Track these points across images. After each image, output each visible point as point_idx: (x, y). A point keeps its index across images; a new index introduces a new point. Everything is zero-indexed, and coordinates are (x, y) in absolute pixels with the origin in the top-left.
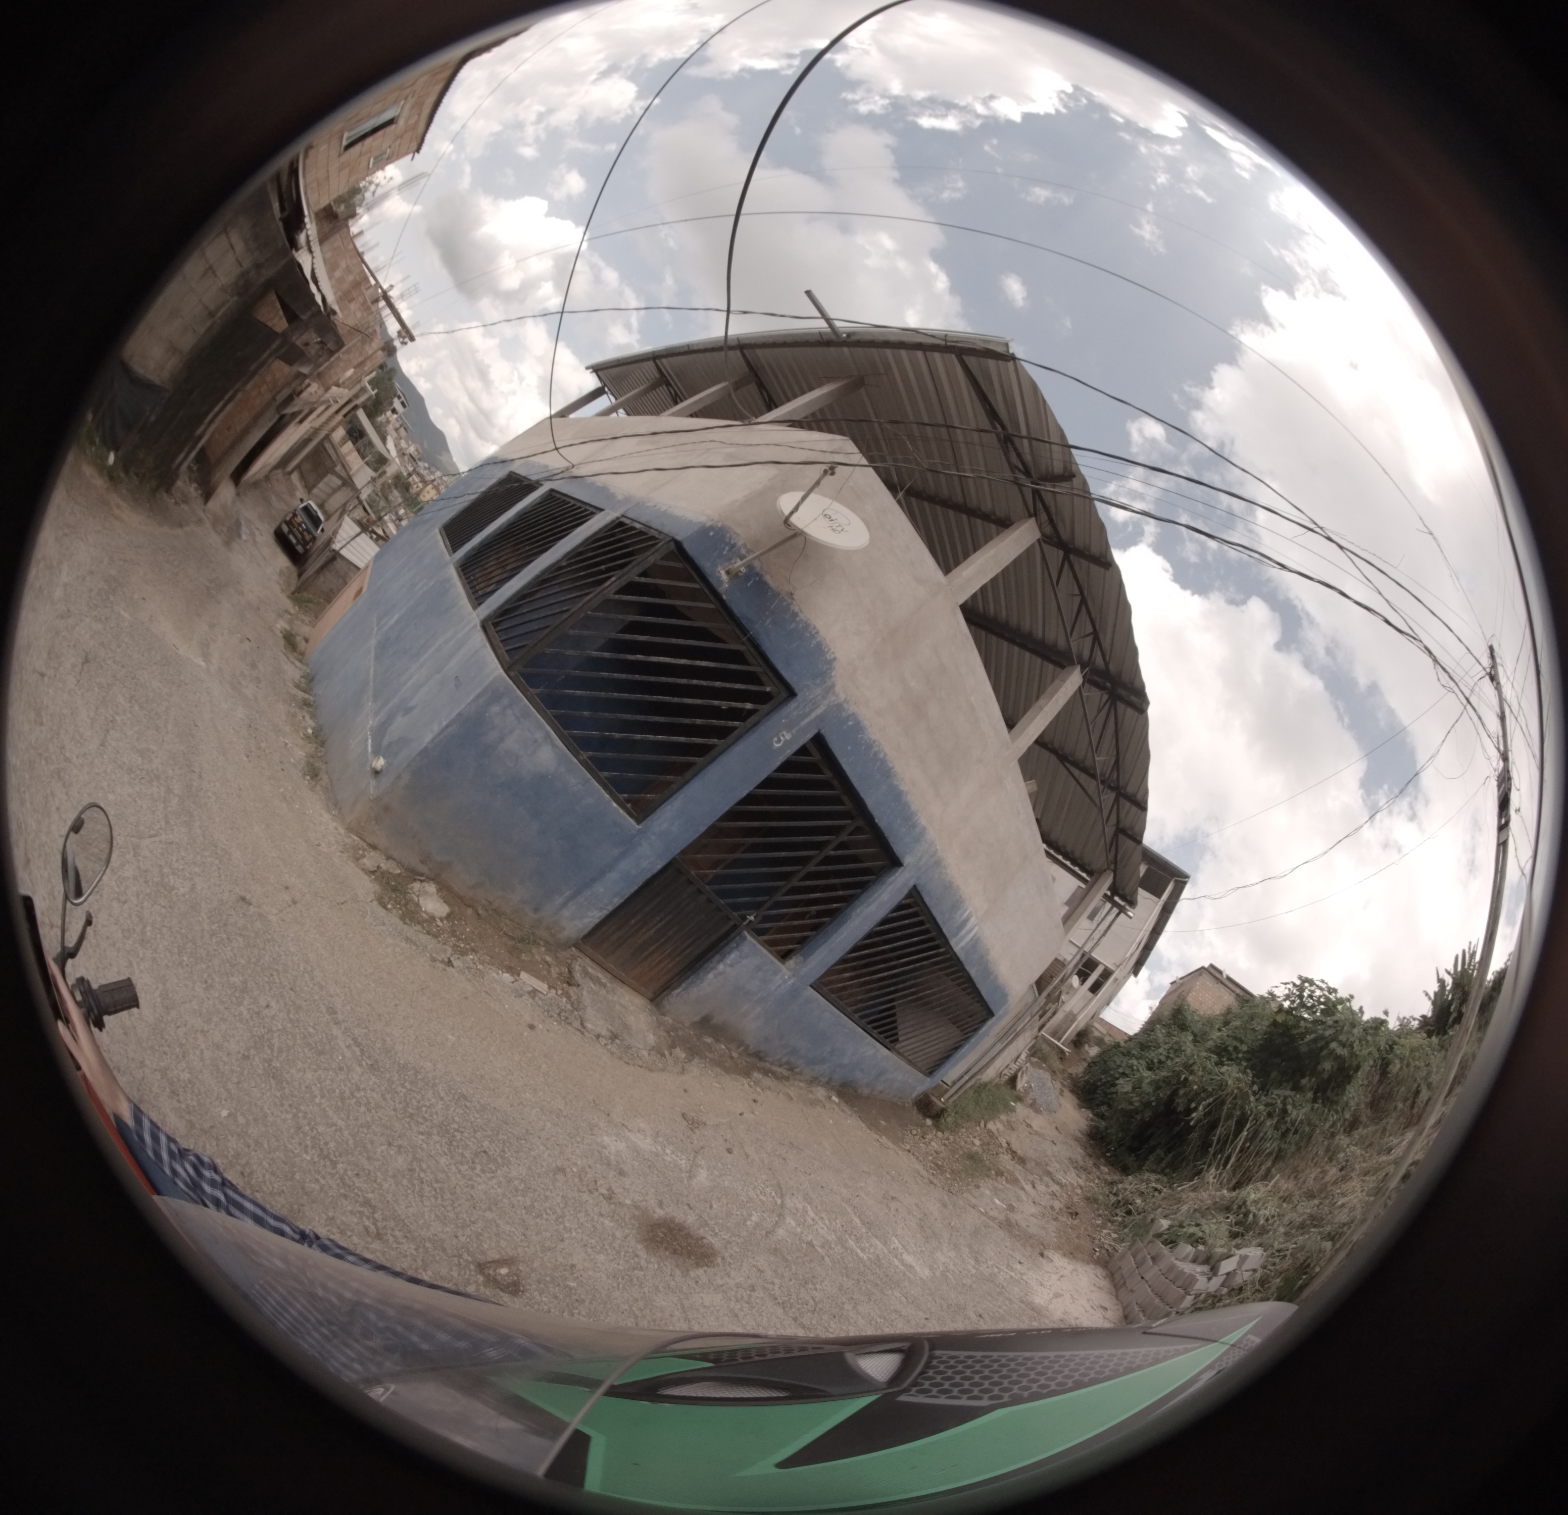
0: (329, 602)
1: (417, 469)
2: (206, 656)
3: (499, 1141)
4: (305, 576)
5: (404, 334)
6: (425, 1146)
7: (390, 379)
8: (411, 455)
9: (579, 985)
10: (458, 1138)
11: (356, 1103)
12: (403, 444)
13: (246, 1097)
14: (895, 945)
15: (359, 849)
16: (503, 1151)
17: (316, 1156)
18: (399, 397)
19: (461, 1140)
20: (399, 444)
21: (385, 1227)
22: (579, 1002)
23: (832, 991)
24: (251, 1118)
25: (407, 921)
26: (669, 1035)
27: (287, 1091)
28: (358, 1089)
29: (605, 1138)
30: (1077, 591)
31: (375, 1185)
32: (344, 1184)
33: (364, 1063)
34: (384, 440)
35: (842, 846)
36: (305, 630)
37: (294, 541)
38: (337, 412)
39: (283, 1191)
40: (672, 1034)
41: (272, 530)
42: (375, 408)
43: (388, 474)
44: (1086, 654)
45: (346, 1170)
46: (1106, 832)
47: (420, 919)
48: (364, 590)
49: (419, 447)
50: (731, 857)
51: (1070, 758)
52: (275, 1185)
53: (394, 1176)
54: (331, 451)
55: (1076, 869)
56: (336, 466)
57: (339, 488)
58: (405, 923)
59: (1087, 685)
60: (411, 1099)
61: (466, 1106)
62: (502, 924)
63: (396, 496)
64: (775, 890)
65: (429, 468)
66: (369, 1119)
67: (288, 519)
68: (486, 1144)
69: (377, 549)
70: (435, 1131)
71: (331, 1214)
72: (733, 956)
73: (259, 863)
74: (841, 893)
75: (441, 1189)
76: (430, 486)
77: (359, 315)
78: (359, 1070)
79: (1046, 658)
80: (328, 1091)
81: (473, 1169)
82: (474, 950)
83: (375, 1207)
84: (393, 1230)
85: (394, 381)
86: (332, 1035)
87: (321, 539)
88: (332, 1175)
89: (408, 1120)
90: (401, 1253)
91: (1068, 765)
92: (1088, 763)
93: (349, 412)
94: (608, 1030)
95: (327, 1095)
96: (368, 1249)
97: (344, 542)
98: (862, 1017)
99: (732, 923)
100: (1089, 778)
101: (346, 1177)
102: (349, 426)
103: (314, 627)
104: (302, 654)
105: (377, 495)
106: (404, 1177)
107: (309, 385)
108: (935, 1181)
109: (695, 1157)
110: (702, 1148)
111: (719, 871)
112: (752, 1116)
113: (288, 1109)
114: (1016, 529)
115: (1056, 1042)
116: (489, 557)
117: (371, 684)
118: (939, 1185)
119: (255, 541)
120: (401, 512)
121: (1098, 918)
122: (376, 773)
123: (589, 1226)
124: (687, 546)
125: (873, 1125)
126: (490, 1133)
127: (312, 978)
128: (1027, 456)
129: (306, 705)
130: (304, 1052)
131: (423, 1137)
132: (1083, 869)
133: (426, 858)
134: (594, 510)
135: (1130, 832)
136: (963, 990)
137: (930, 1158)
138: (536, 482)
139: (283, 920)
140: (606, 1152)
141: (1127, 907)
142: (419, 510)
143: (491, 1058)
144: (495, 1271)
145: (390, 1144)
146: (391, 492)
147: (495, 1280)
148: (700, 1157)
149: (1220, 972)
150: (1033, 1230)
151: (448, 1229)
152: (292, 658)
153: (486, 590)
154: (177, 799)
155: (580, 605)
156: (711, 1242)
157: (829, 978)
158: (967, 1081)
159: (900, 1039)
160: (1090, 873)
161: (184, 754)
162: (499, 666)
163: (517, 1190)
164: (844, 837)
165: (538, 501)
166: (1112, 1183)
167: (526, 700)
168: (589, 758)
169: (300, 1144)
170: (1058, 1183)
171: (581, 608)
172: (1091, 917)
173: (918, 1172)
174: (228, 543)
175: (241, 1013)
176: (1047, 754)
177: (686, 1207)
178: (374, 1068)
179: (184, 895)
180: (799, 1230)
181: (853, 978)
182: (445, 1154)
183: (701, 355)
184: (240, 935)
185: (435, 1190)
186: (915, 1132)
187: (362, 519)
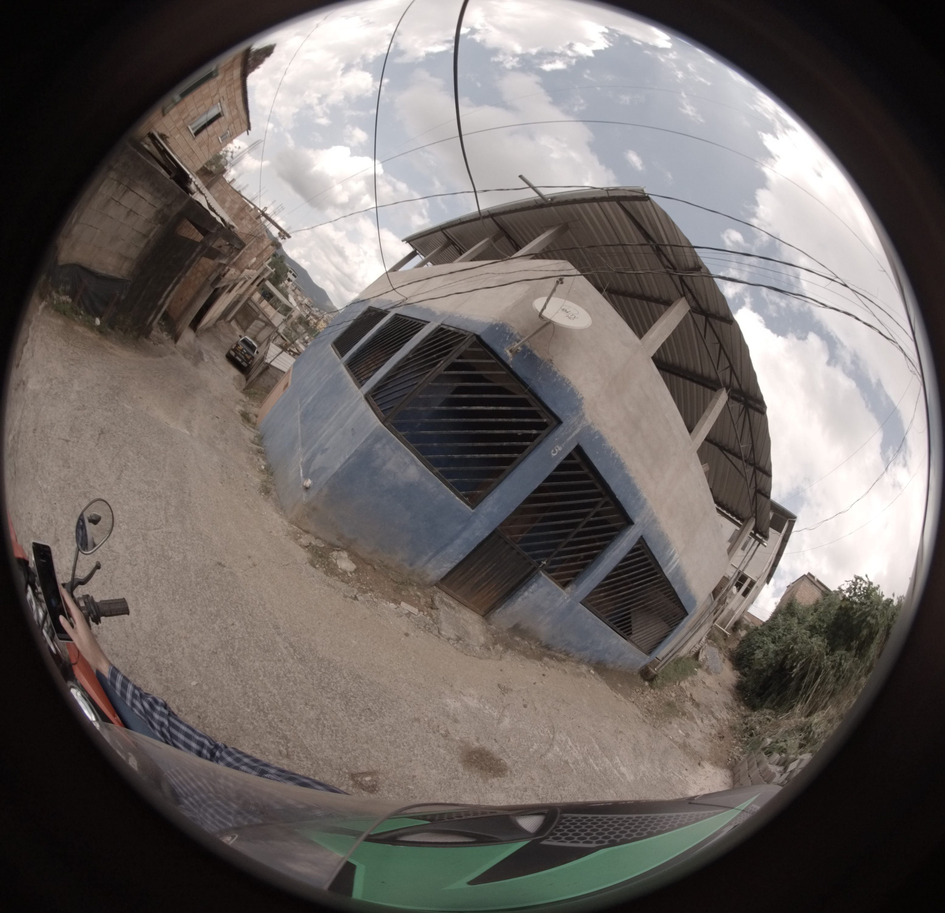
0: (268, 393)
1: (312, 312)
2: (189, 428)
3: (379, 703)
4: (250, 380)
5: (282, 234)
6: (330, 705)
7: (282, 262)
8: (306, 305)
9: (438, 609)
10: (353, 701)
11: (287, 680)
12: (300, 298)
13: (211, 675)
14: (630, 574)
15: (298, 533)
16: (381, 709)
17: (254, 710)
18: (291, 272)
19: (355, 702)
20: (297, 299)
21: (293, 751)
22: (437, 619)
23: (594, 605)
24: (212, 687)
25: (329, 574)
26: (494, 637)
27: (240, 672)
28: (290, 672)
29: (448, 700)
30: (717, 341)
31: (292, 727)
32: (270, 726)
33: (295, 657)
34: (287, 297)
35: (597, 514)
36: (255, 410)
37: (240, 360)
38: (253, 284)
39: (226, 728)
40: (495, 636)
41: (224, 355)
42: (276, 279)
43: (294, 317)
44: (728, 381)
45: (273, 718)
46: (750, 493)
47: (337, 573)
48: (289, 384)
49: (310, 299)
50: (531, 526)
51: (726, 448)
52: (222, 725)
53: (306, 723)
54: (254, 307)
55: (734, 518)
56: (259, 315)
57: (263, 328)
58: (327, 576)
59: (731, 400)
60: (324, 678)
61: (360, 682)
62: (390, 574)
63: (301, 329)
64: (559, 544)
65: (319, 311)
66: (294, 689)
67: (233, 348)
68: (370, 704)
69: (294, 360)
70: (338, 697)
71: (257, 743)
72: (534, 587)
73: (231, 543)
74: (598, 544)
75: (336, 730)
76: (322, 321)
77: (250, 226)
78: (291, 661)
79: (706, 386)
80: (269, 673)
81: (359, 719)
82: (371, 590)
83: (289, 739)
84: (298, 753)
85: (285, 263)
86: (275, 641)
87: (258, 358)
88: (263, 721)
89: (321, 690)
90: (300, 766)
91: (725, 452)
92: (737, 450)
93: (260, 283)
94: (455, 635)
95: (268, 675)
96: (278, 763)
97: (273, 358)
98: (611, 620)
99: (532, 567)
100: (738, 460)
101: (273, 723)
102: (263, 291)
104: (255, 424)
105: (289, 329)
106: (312, 723)
107: (228, 270)
108: (646, 720)
109: (503, 710)
110: (509, 705)
111: (524, 535)
112: (541, 684)
113: (240, 683)
114: (676, 305)
115: (722, 629)
116: (365, 357)
117: (300, 438)
118: (648, 722)
119: (214, 362)
120: (307, 338)
121: (747, 548)
122: (307, 489)
123: (430, 753)
124: (484, 338)
125: (613, 687)
126: (374, 698)
127: (265, 609)
128: (672, 258)
129: (259, 452)
130: (255, 650)
131: (329, 700)
132: (738, 518)
133: (340, 537)
134: (424, 323)
135: (763, 492)
136: (671, 600)
137: (645, 706)
138: (386, 310)
139: (247, 576)
140: (448, 709)
141: (764, 540)
142: (317, 335)
143: (380, 654)
144: (362, 778)
145: (306, 704)
146: (298, 327)
147: (361, 784)
148: (506, 711)
149: (813, 577)
150: (697, 749)
151: (336, 754)
152: (248, 427)
153: (365, 377)
154: (174, 508)
155: (424, 379)
156: (505, 762)
157: (591, 597)
158: (671, 657)
159: (633, 633)
160: (742, 520)
161: (178, 483)
162: (378, 420)
163: (386, 731)
164: (598, 509)
165: (389, 321)
166: (746, 717)
167: (397, 439)
168: (440, 471)
169: (245, 703)
170: (716, 718)
171: (424, 381)
172: (743, 549)
173: (637, 715)
174: (196, 364)
175: (214, 628)
176: (712, 446)
177: (494, 741)
178: (302, 660)
179: (178, 562)
180: (561, 753)
181: (606, 596)
182: (343, 710)
183: (469, 224)
184: (217, 584)
185: (332, 731)
186: (638, 690)
187: (282, 344)
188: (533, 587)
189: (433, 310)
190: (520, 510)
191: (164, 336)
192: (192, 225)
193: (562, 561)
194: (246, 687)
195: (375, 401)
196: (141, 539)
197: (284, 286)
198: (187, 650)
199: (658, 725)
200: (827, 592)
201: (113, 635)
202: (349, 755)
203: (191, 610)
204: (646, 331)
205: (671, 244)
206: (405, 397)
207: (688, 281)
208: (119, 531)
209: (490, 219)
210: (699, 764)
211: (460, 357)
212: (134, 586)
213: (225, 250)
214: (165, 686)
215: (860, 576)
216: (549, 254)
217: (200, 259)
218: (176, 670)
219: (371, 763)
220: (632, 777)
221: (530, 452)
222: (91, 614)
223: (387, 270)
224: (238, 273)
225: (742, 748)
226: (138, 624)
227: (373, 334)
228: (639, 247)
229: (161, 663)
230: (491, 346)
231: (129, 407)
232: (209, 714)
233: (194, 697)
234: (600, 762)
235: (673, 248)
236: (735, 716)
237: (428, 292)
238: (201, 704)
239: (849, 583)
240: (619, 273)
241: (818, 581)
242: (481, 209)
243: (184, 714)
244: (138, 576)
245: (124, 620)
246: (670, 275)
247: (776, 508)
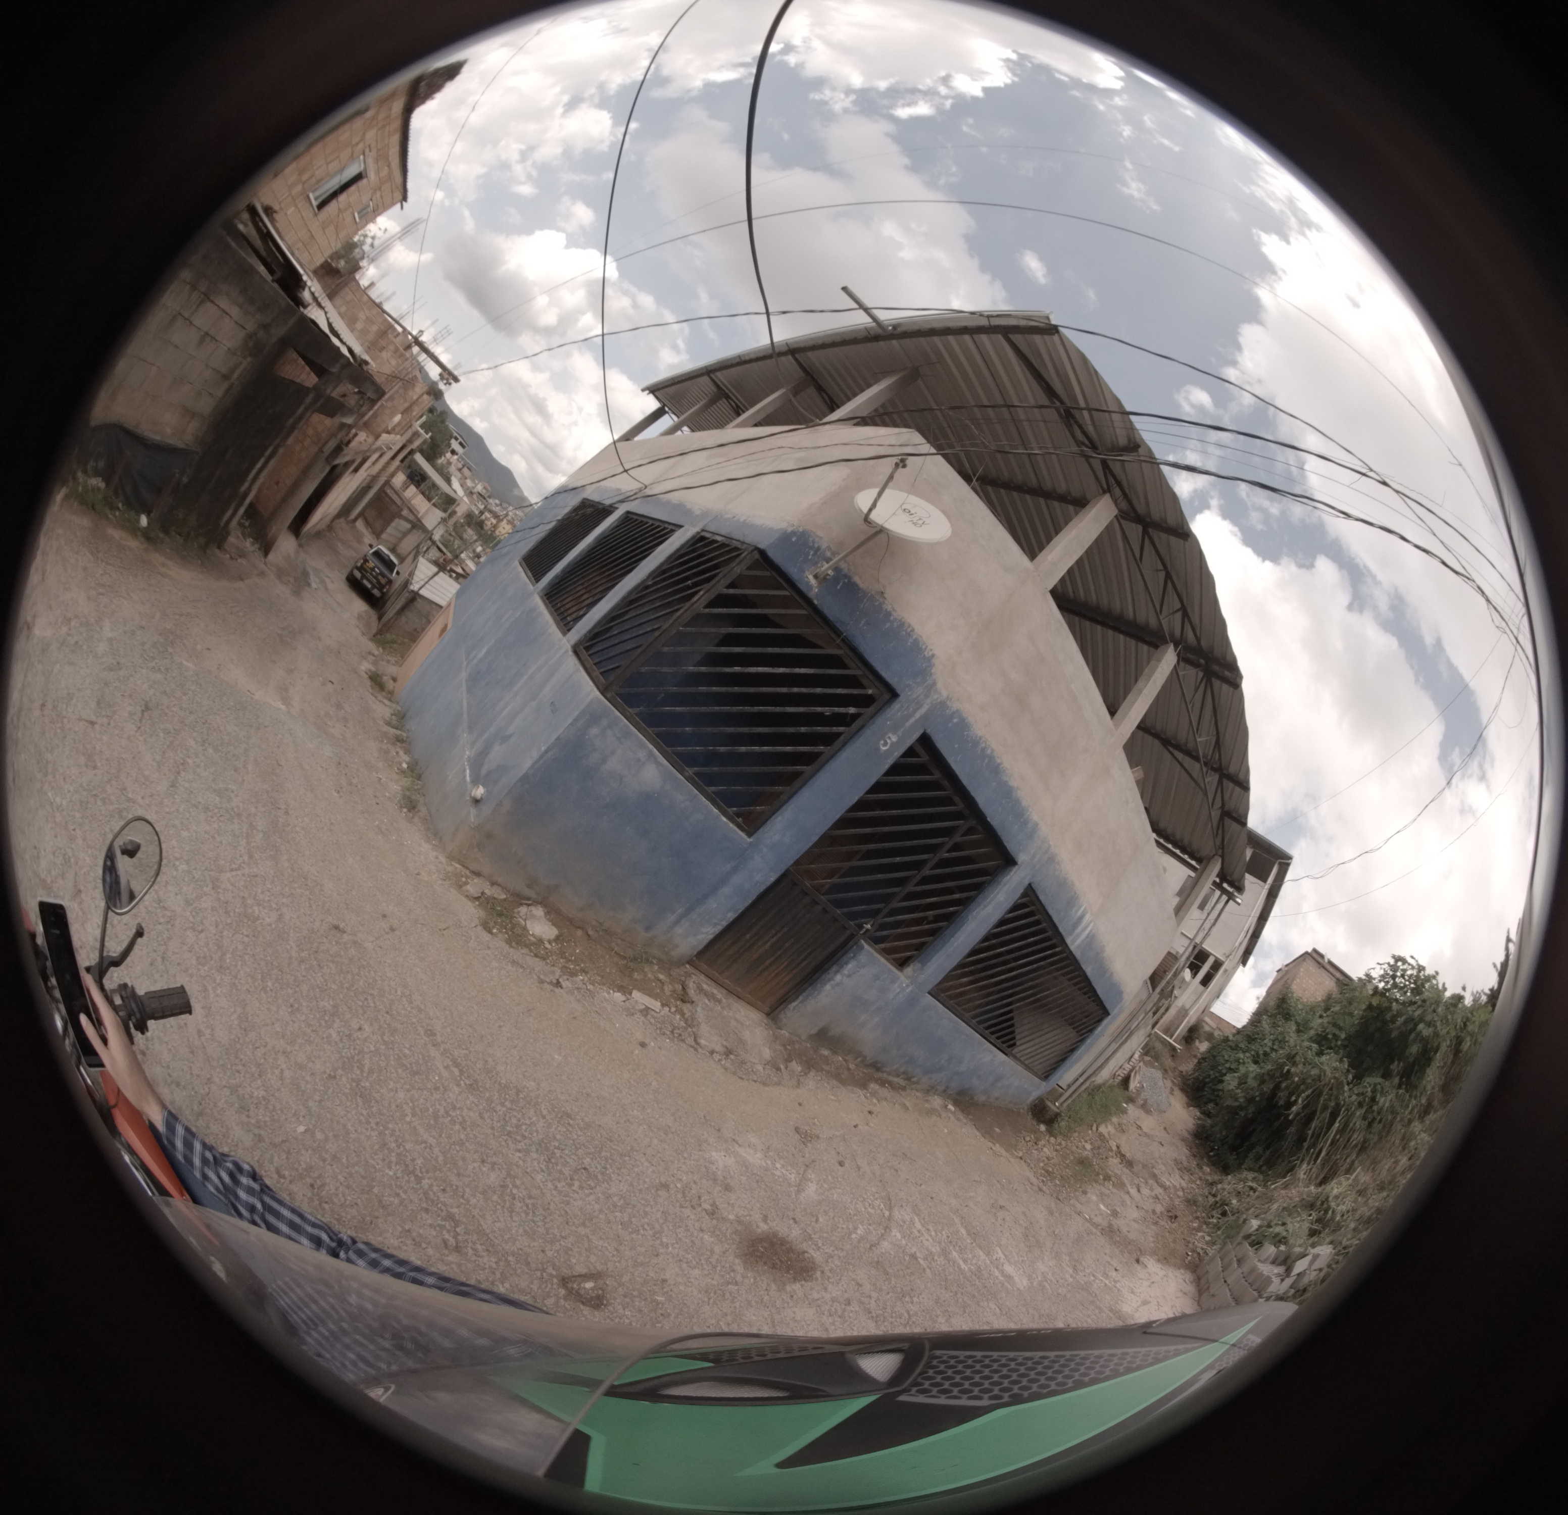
0: (414, 641)
1: (489, 506)
2: (286, 700)
3: (601, 1158)
4: (385, 619)
5: (446, 376)
6: (521, 1163)
7: (443, 422)
8: (479, 493)
9: (693, 1002)
11: (450, 1122)
12: (469, 483)
13: (328, 1116)
14: (1011, 946)
15: (462, 876)
16: (605, 1168)
17: (399, 1172)
18: (456, 439)
19: (561, 1157)
20: (465, 484)
21: (466, 1241)
22: (693, 1019)
23: (950, 997)
24: (331, 1134)
25: (514, 944)
26: (786, 1049)
27: (375, 1109)
28: (454, 1108)
29: (714, 1154)
30: (1160, 567)
31: (462, 1200)
32: (426, 1198)
33: (462, 1082)
34: (448, 480)
35: (956, 847)
36: (392, 670)
37: (369, 586)
38: (393, 458)
39: (356, 1204)
40: (788, 1047)
41: (344, 577)
42: (432, 451)
43: (459, 514)
44: (1178, 633)
45: (431, 1186)
46: (1213, 815)
47: (527, 942)
48: (449, 627)
49: (486, 485)
50: (847, 865)
51: (1173, 742)
52: (349, 1198)
53: (484, 1192)
54: (394, 497)
55: (1186, 857)
56: (402, 510)
57: (409, 531)
58: (511, 947)
59: (1182, 664)
60: (510, 1118)
61: (569, 1124)
62: (613, 944)
63: (470, 533)
64: (891, 896)
65: (501, 505)
66: (463, 1137)
67: (359, 565)
69: (457, 586)
70: (534, 1149)
71: (407, 1227)
73: (354, 893)
74: (957, 896)
75: (533, 1205)
76: (505, 521)
77: (394, 362)
78: (457, 1090)
79: (1140, 639)
80: (421, 1111)
81: (571, 1185)
82: (584, 971)
83: (459, 1221)
84: (474, 1243)
85: (447, 423)
86: (429, 1056)
87: (398, 582)
88: (416, 1190)
89: (505, 1138)
90: (479, 1265)
91: (1171, 749)
92: (1190, 745)
93: (406, 457)
94: (723, 1045)
95: (419, 1113)
96: (443, 1261)
97: (422, 583)
98: (980, 1023)
99: (848, 933)
100: (1193, 761)
101: (431, 1193)
102: (409, 471)
103: (401, 666)
104: (391, 693)
105: (450, 535)
106: (494, 1193)
107: (356, 435)
108: (1044, 1188)
109: (805, 1171)
110: (813, 1161)
111: (835, 880)
112: (866, 1127)
113: (375, 1127)
114: (1093, 507)
115: (1168, 1039)
116: (574, 583)
117: (465, 716)
118: (1048, 1192)
119: (326, 589)
120: (479, 549)
121: (1208, 907)
122: (476, 801)
123: (688, 1241)
124: (771, 554)
125: (987, 1133)
126: (593, 1150)
127: (410, 1002)
128: (1090, 429)
129: (398, 740)
130: (397, 1072)
131: (520, 1155)
132: (1192, 857)
133: (532, 883)
134: (673, 528)
135: (1234, 815)
136: (1080, 989)
137: (1042, 1164)
138: (611, 506)
139: (380, 947)
140: (714, 1167)
141: (1236, 894)
142: (496, 545)
143: (599, 1076)
144: (579, 1284)
145: (483, 1161)
146: (465, 531)
147: (578, 1294)
148: (810, 1171)
149: (1322, 956)
150: (1132, 1236)
151: (535, 1244)
152: (380, 697)
153: (574, 616)
154: (261, 835)
155: (671, 622)
156: (812, 1257)
157: (947, 984)
158: (1082, 1084)
159: (1018, 1043)
160: (1199, 861)
161: (267, 792)
162: (595, 689)
163: (615, 1206)
164: (957, 838)
165: (615, 525)
166: (1212, 1184)
167: (625, 720)
168: (695, 774)
169: (384, 1160)
170: (1162, 1186)
171: (672, 624)
172: (1202, 907)
173: (1028, 1180)
174: (297, 593)
175: (330, 1036)
176: (1149, 739)
177: (791, 1222)
178: (473, 1087)
179: (270, 925)
180: (904, 1242)
181: (972, 983)
182: (542, 1171)
183: (754, 365)
184: (333, 962)
185: (527, 1206)
186: (1028, 1139)
187: (439, 559)
188: (850, 966)
189: (689, 507)
190: (828, 839)
191: (248, 544)
192: (300, 359)
193: (898, 924)
194: (385, 1134)
195: (590, 655)
196: (210, 886)
197: (445, 462)
198: (287, 1074)
199: (1064, 1195)
200: (1347, 981)
201: (170, 1050)
202: (557, 1246)
203: (292, 1006)
204: (1041, 548)
205: (1092, 406)
206: (639, 650)
207: (1116, 468)
208: (175, 873)
209: (790, 357)
210: (1138, 1261)
211: (732, 585)
212: (200, 967)
213: (352, 401)
214: (255, 1135)
215: (1402, 955)
216: (886, 417)
217: (310, 417)
218: (271, 1108)
219: (593, 1259)
220: (1025, 1282)
221: (845, 744)
222: (133, 1017)
223: (616, 437)
224: (371, 440)
225: (1209, 1235)
226: (208, 1032)
227: (589, 545)
228: (1036, 410)
229: (247, 1096)
230: (783, 568)
231: (190, 665)
232: (328, 1181)
233: (303, 1152)
234: (970, 1256)
235: (1093, 412)
236: (1194, 1182)
237: (681, 476)
238: (313, 1163)
239: (1383, 966)
240: (1000, 452)
241: (1330, 963)
242: (775, 340)
243: (288, 1181)
244: (205, 950)
245: (185, 1024)
246: (1087, 458)
247: (1255, 841)
